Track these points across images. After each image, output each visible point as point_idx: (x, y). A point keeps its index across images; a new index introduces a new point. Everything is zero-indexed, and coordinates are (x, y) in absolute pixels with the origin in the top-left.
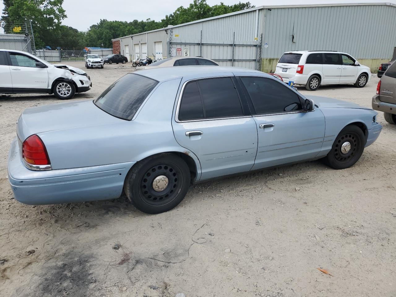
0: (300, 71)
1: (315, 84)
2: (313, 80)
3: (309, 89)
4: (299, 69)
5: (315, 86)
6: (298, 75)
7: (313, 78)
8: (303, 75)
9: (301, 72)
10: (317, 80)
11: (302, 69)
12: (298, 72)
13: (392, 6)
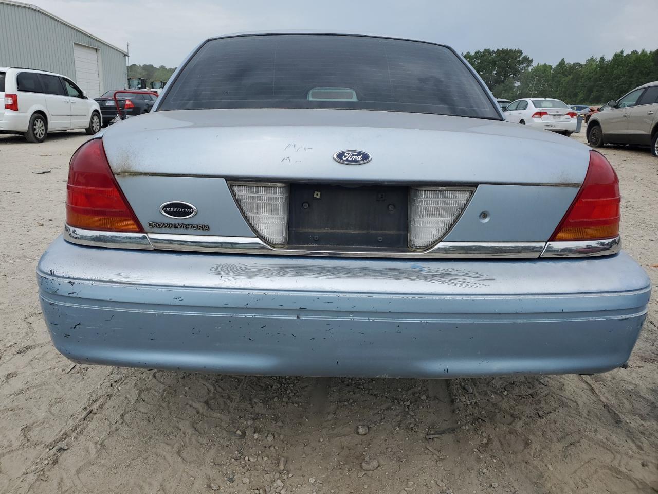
0: (12, 105)
1: (40, 129)
2: (36, 121)
3: (35, 141)
4: (10, 101)
5: (42, 134)
6: (9, 113)
7: (36, 119)
8: (20, 113)
9: (14, 107)
10: (42, 122)
11: (15, 102)
12: (7, 107)
13: (39, 12)
